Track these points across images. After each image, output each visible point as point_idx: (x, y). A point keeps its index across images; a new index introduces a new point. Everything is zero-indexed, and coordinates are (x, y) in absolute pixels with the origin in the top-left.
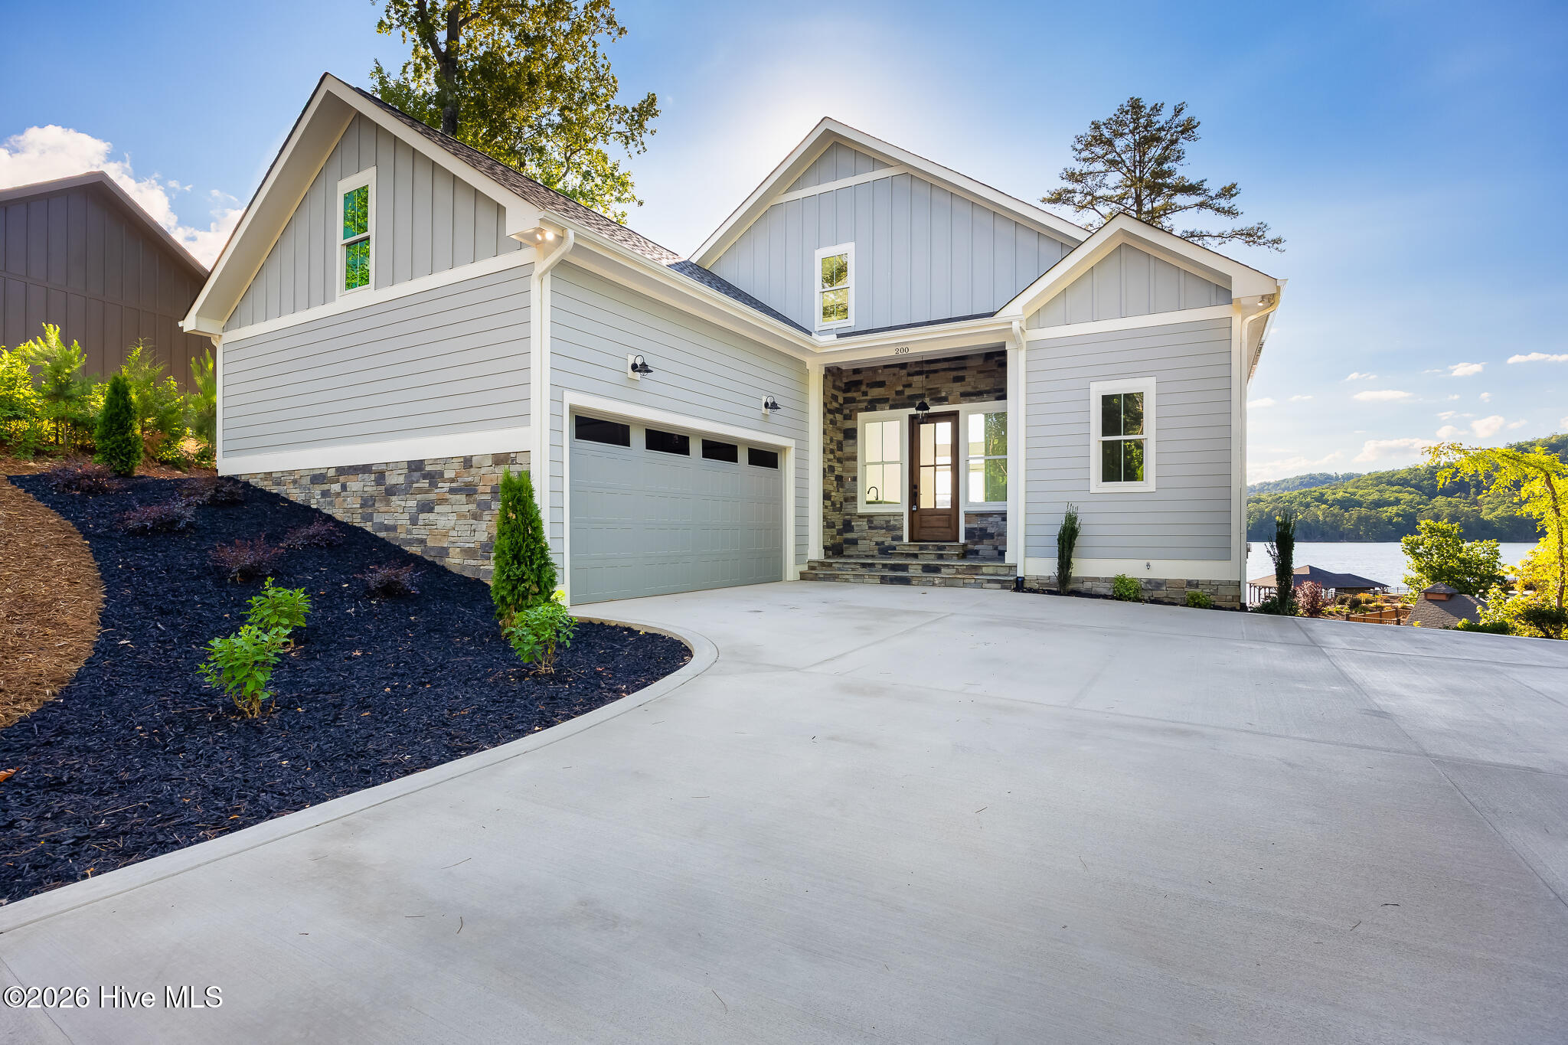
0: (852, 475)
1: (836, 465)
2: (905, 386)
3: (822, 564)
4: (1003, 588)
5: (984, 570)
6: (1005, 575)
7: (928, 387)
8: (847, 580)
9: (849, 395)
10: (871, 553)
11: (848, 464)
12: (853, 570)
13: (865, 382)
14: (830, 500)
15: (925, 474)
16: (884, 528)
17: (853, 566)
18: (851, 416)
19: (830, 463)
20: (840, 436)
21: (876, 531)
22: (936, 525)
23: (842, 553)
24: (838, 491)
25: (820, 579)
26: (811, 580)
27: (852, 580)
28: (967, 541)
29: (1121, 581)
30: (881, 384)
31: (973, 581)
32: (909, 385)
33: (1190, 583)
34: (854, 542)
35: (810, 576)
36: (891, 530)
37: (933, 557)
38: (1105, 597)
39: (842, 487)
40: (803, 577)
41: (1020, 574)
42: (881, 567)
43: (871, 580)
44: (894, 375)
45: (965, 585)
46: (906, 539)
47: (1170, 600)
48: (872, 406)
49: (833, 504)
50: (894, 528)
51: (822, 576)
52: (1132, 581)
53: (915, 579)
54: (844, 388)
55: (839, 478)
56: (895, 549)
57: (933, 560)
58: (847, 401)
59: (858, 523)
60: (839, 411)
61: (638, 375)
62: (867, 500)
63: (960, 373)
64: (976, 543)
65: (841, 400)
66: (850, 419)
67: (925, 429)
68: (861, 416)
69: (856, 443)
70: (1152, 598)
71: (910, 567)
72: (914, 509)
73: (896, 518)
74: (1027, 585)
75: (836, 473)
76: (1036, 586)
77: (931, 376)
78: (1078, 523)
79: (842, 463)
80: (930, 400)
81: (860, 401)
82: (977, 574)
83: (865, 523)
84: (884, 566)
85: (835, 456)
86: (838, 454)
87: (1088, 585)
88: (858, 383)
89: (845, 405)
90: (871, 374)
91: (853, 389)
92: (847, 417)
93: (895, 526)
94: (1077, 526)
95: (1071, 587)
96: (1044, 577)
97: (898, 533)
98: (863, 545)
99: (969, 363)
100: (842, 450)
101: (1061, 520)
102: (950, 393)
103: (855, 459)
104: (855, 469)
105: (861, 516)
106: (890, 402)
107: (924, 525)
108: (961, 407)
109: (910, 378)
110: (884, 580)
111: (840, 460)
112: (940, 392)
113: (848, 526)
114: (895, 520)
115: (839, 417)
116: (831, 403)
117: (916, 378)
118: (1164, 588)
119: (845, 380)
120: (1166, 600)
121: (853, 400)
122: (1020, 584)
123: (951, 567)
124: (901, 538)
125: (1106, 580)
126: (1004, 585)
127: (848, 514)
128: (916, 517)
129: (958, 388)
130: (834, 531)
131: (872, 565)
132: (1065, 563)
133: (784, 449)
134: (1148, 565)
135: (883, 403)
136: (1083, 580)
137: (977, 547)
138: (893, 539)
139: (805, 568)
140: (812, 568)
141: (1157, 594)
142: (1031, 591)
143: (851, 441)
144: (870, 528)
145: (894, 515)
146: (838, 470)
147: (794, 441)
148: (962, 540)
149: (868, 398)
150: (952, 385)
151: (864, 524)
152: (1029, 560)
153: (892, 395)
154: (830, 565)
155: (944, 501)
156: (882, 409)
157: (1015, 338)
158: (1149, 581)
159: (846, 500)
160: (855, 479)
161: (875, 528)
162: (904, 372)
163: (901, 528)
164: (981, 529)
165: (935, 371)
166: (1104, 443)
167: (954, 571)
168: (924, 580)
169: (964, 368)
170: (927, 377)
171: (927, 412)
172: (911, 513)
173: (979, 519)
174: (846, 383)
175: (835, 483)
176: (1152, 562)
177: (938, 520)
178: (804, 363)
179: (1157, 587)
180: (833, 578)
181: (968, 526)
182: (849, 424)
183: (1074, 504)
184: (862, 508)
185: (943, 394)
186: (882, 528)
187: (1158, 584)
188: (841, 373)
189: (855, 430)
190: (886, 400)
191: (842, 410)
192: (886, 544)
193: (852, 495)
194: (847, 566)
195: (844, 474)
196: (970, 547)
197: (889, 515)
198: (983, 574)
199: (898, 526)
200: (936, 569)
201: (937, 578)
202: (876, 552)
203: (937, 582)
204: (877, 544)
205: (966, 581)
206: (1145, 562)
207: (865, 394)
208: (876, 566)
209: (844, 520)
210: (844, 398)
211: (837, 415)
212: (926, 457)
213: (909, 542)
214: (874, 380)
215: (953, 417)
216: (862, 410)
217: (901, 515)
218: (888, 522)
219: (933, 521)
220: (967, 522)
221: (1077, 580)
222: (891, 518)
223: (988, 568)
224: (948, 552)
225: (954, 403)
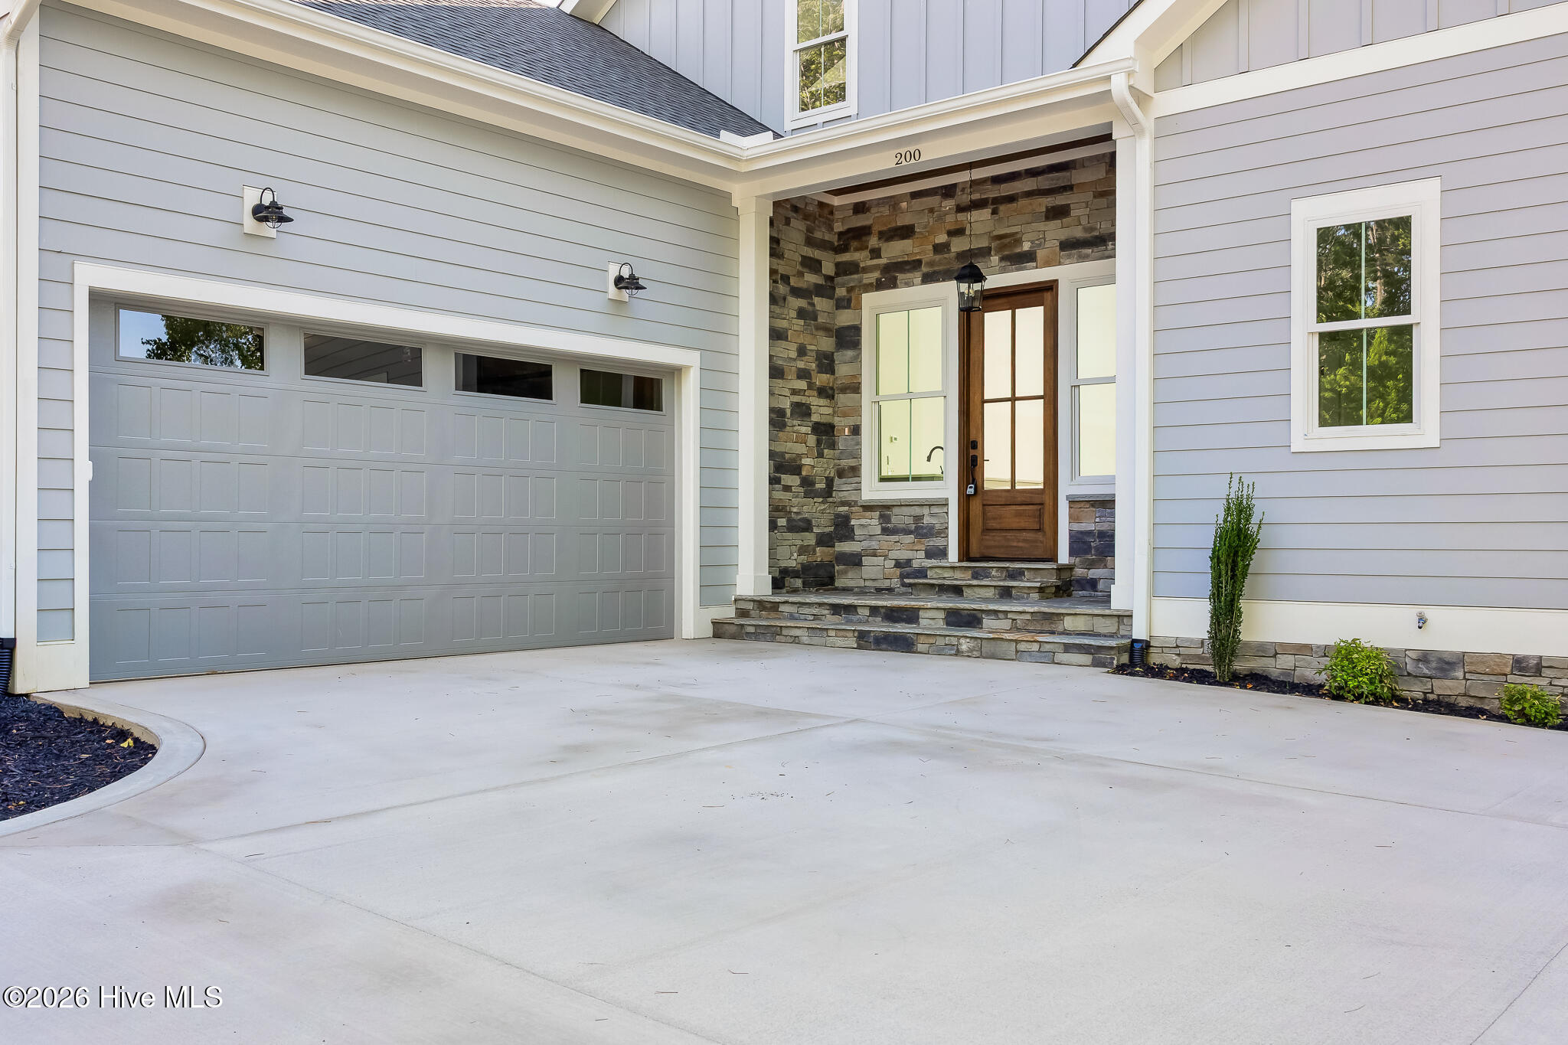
0: (851, 421)
1: (814, 400)
2: (951, 234)
3: (761, 604)
4: (1096, 664)
5: (1069, 623)
6: (1111, 636)
7: (995, 233)
8: (796, 640)
9: (845, 257)
10: (886, 584)
11: (842, 399)
12: (816, 617)
13: (876, 229)
14: (799, 474)
15: (995, 419)
16: (910, 532)
17: (815, 611)
18: (849, 300)
19: (797, 399)
20: (827, 344)
21: (895, 538)
22: (1015, 526)
23: (832, 579)
24: (821, 455)
25: (749, 636)
26: (733, 637)
27: (805, 639)
28: (1073, 560)
29: (1347, 654)
30: (906, 232)
31: (1035, 647)
32: (958, 232)
33: (1520, 664)
34: (854, 561)
35: (733, 629)
36: (925, 536)
37: (990, 593)
38: (1311, 690)
39: (832, 446)
40: (720, 630)
41: (1139, 632)
42: (867, 612)
43: (839, 642)
44: (931, 211)
45: (1019, 656)
46: (953, 555)
47: (1472, 702)
48: (889, 278)
49: (807, 483)
50: (930, 532)
51: (752, 630)
52: (1376, 654)
53: (922, 639)
54: (836, 244)
55: (825, 432)
56: (926, 577)
57: (986, 600)
58: (844, 269)
59: (863, 521)
60: (826, 290)
61: (268, 229)
62: (884, 474)
63: (1060, 200)
64: (1091, 565)
65: (828, 268)
66: (848, 307)
67: (996, 323)
68: (869, 299)
69: (857, 358)
70: (1431, 697)
71: (922, 613)
72: (970, 491)
73: (935, 510)
74: (1155, 658)
75: (815, 418)
76: (1175, 661)
77: (1002, 208)
78: (1255, 520)
79: (832, 397)
80: (1002, 259)
81: (865, 270)
82: (1052, 633)
83: (875, 522)
84: (874, 610)
85: (810, 386)
86: (821, 379)
87: (1286, 662)
88: (862, 233)
89: (838, 280)
90: (887, 213)
91: (854, 244)
92: (844, 304)
93: (931, 528)
94: (1253, 528)
95: (1240, 666)
96: (1191, 640)
97: (938, 542)
98: (874, 569)
99: (1078, 177)
100: (833, 372)
101: (1214, 514)
102: (1040, 243)
103: (856, 389)
104: (857, 411)
105: (868, 508)
106: (925, 269)
107: (993, 524)
108: (1064, 273)
109: (961, 216)
110: (865, 641)
111: (826, 393)
112: (1018, 242)
113: (843, 528)
114: (932, 515)
115: (821, 304)
116: (801, 274)
117: (973, 216)
118: (1460, 674)
119: (838, 227)
120: (1463, 702)
121: (852, 268)
122: (1137, 654)
123: (1001, 616)
124: (943, 553)
125: (1325, 651)
126: (1098, 657)
127: (844, 503)
128: (976, 506)
129: (1056, 231)
130: (810, 539)
131: (851, 609)
132: (1226, 612)
133: (675, 372)
134: (1422, 621)
135: (909, 271)
136: (1275, 650)
137: (1093, 573)
138: (929, 555)
139: (728, 613)
140: (742, 613)
141: (1444, 687)
142: (1159, 672)
143: (850, 353)
144: (886, 531)
145: (930, 504)
146: (821, 410)
147: (697, 354)
148: (1064, 557)
149: (883, 261)
150: (1042, 226)
151: (873, 522)
152: (1159, 604)
153: (928, 255)
154: (775, 607)
155: (1031, 475)
156: (908, 284)
158: (1424, 657)
159: (841, 474)
160: (856, 430)
161: (894, 531)
162: (949, 204)
163: (943, 532)
164: (1100, 534)
165: (1011, 199)
166: (1325, 338)
167: (1006, 624)
168: (941, 642)
169: (1069, 188)
170: (994, 212)
171: (977, 286)
172: (965, 500)
173: (1095, 510)
174: (840, 234)
175: (812, 440)
176: (1430, 613)
177: (1018, 514)
178: (727, 197)
179: (1442, 670)
180: (771, 634)
181: (1076, 527)
182: (844, 318)
183: (1246, 480)
184: (871, 490)
185: (1026, 246)
186: (907, 532)
187: (1445, 664)
188: (832, 213)
189: (857, 330)
190: (916, 265)
191: (833, 288)
192: (916, 564)
193: (852, 462)
194: (806, 610)
195: (837, 421)
196: (1079, 572)
197: (921, 504)
198: (1066, 633)
199: (937, 527)
200: (970, 620)
201: (965, 639)
202: (895, 583)
203: (964, 647)
204: (898, 564)
205: (1022, 647)
206: (1414, 611)
207: (876, 253)
208: (860, 610)
209: (838, 516)
210: (837, 265)
211: (816, 300)
212: (995, 382)
213: (960, 561)
214: (894, 225)
215: (1042, 294)
216: (869, 288)
217: (945, 504)
218: (918, 518)
219: (1009, 517)
220: (1073, 518)
221: (1263, 650)
222: (926, 511)
223: (1077, 617)
224: (1022, 584)
225: (1048, 263)
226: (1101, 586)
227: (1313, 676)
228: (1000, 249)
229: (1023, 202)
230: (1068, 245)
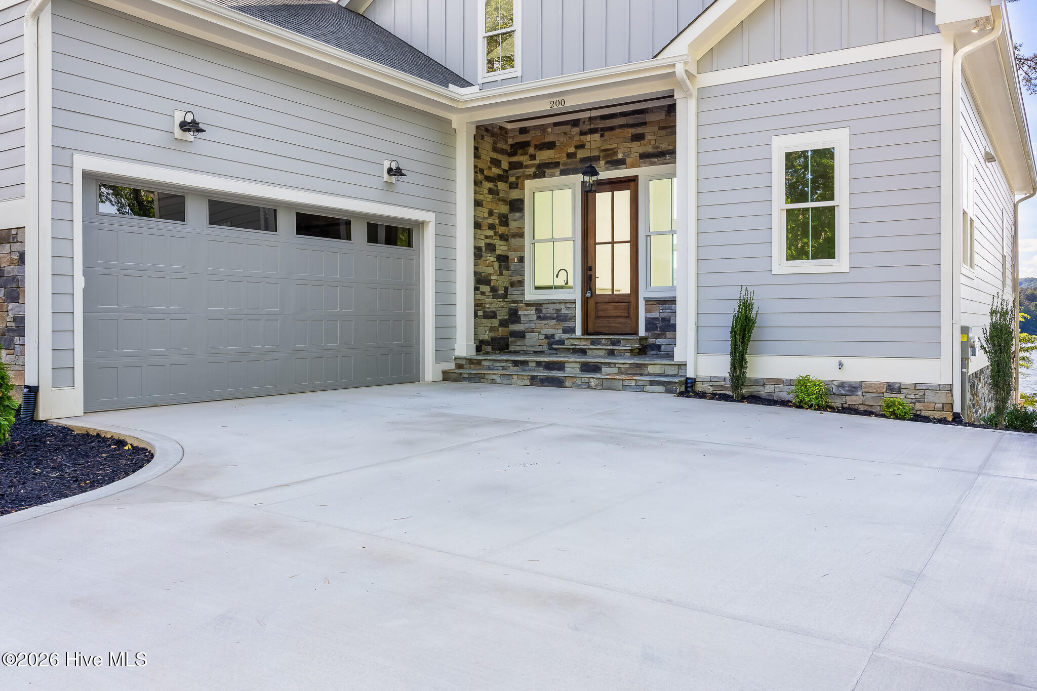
0: (519, 254)
1: (497, 242)
2: (577, 147)
3: (470, 361)
4: (668, 391)
5: (651, 369)
6: (675, 376)
7: (603, 148)
8: (493, 382)
9: (515, 159)
10: (540, 348)
11: (513, 241)
12: (504, 368)
13: (533, 143)
14: (489, 285)
15: (602, 254)
16: (554, 319)
17: (503, 364)
18: (517, 184)
19: (488, 241)
20: (504, 209)
21: (545, 322)
22: (614, 315)
23: (507, 346)
24: (501, 274)
25: (465, 379)
26: (455, 380)
27: (499, 381)
28: (647, 334)
29: (803, 383)
30: (551, 146)
31: (633, 383)
32: (581, 146)
33: (890, 387)
34: (521, 335)
35: (454, 376)
36: (562, 321)
37: (602, 353)
38: (784, 403)
39: (508, 268)
40: (447, 376)
41: (690, 374)
42: (534, 365)
43: (520, 382)
44: (565, 134)
45: (624, 388)
46: (579, 332)
47: (866, 408)
48: (541, 172)
49: (494, 290)
50: (565, 318)
51: (466, 376)
52: (818, 384)
53: (568, 379)
54: (509, 151)
55: (503, 260)
56: (564, 344)
57: (601, 357)
58: (514, 166)
59: (526, 312)
60: (503, 178)
61: (189, 136)
62: (537, 284)
63: (639, 130)
64: (657, 337)
65: (505, 165)
66: (516, 188)
67: (602, 199)
68: (529, 184)
69: (522, 218)
70: (845, 406)
71: (566, 365)
72: (589, 295)
73: (568, 306)
74: (699, 388)
75: (498, 252)
76: (709, 389)
77: (606, 134)
78: (754, 311)
79: (507, 240)
80: (606, 163)
81: (527, 167)
82: (642, 375)
83: (533, 313)
84: (539, 364)
85: (496, 233)
86: (501, 230)
87: (769, 388)
88: (524, 145)
89: (511, 172)
90: (540, 134)
91: (520, 152)
92: (514, 186)
93: (566, 316)
94: (753, 315)
95: (746, 391)
96: (719, 378)
97: (570, 324)
98: (532, 339)
99: (649, 118)
100: (508, 226)
101: (733, 308)
102: (628, 154)
103: (521, 235)
104: (522, 248)
105: (529, 304)
106: (561, 167)
107: (601, 314)
108: (641, 171)
109: (583, 138)
110: (535, 381)
111: (503, 238)
112: (616, 153)
113: (514, 316)
114: (566, 309)
115: (501, 186)
116: (490, 168)
117: (588, 137)
118: (860, 393)
119: (511, 141)
120: (862, 408)
121: (519, 165)
122: (689, 386)
123: (612, 365)
124: (572, 330)
125: (790, 382)
126: (669, 388)
127: (514, 302)
128: (591, 303)
129: (637, 148)
130: (495, 323)
131: (525, 363)
132: (738, 362)
133: (421, 224)
134: (841, 365)
135: (552, 168)
136: (764, 382)
137: (659, 341)
138: (565, 331)
139: (451, 366)
140: (459, 366)
141: (851, 400)
142: (702, 395)
143: (518, 215)
144: (539, 318)
145: (566, 302)
146: (501, 248)
147: (433, 214)
148: (642, 332)
149: (537, 162)
150: (629, 145)
151: (532, 313)
152: (700, 357)
153: (563, 159)
154: (479, 362)
155: (623, 287)
156: (552, 175)
157: (681, 84)
158: (842, 384)
159: (512, 284)
160: (521, 260)
161: (544, 318)
162: (575, 130)
163: (573, 318)
164: (663, 319)
165: (612, 129)
166: (789, 212)
167: (615, 370)
168: (579, 381)
169: (644, 124)
170: (602, 136)
171: (594, 178)
172: (585, 301)
173: (662, 306)
174: (512, 146)
175: (496, 265)
176: (845, 361)
177: (616, 308)
178: (449, 122)
179: (851, 391)
180: (478, 378)
181: (649, 315)
182: (514, 194)
183: (750, 289)
184: (530, 295)
185: (620, 156)
186: (552, 318)
187: (853, 388)
188: (506, 133)
189: (522, 201)
190: (556, 164)
191: (508, 177)
192: (557, 337)
193: (519, 278)
194: (498, 364)
195: (510, 254)
196: (651, 341)
197: (560, 302)
198: (649, 375)
199: (570, 315)
200: (595, 368)
201: (593, 379)
202: (545, 348)
203: (593, 384)
204: (547, 337)
205: (626, 383)
206: (837, 360)
207: (533, 157)
208: (530, 364)
209: (510, 309)
210: (510, 163)
211: (499, 183)
212: (602, 233)
213: (582, 335)
214: (543, 141)
215: (629, 183)
216: (528, 177)
217: (573, 302)
218: (558, 311)
219: (611, 310)
220: (647, 310)
221: (757, 382)
222: (563, 306)
223: (655, 366)
224: (621, 348)
225: (633, 166)
226: (663, 348)
227: (785, 396)
228: (605, 157)
229: (618, 131)
230: (644, 156)
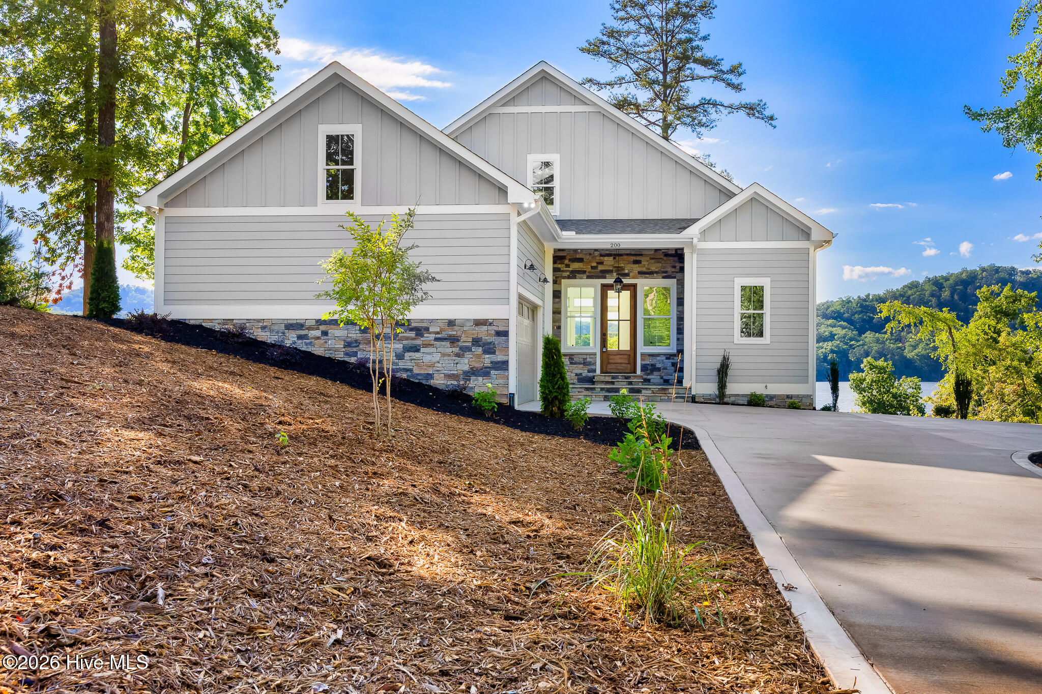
0: (557, 324)
2: (598, 263)
6: (684, 394)
7: (615, 265)
9: (557, 266)
11: (554, 316)
13: (568, 257)
15: (612, 326)
16: (581, 364)
18: (558, 282)
21: (576, 366)
22: (619, 362)
28: (642, 373)
29: (753, 395)
30: (580, 260)
32: (601, 263)
33: (788, 397)
36: (587, 365)
38: (744, 405)
41: (693, 393)
46: (598, 372)
47: (777, 405)
48: (573, 275)
50: (590, 364)
52: (759, 395)
56: (594, 378)
57: (629, 385)
59: (565, 360)
61: (526, 271)
62: (568, 343)
63: (638, 258)
64: (648, 374)
66: (557, 284)
67: (612, 295)
68: (566, 282)
69: (561, 301)
70: (768, 405)
72: (605, 350)
73: (591, 356)
74: (697, 400)
76: (704, 400)
77: (617, 257)
78: (729, 361)
80: (617, 274)
81: (563, 271)
82: (667, 393)
83: (568, 360)
84: (599, 389)
87: (736, 398)
88: (563, 258)
90: (574, 253)
91: (560, 262)
92: (554, 283)
93: (590, 362)
94: (729, 363)
95: (725, 399)
96: (707, 395)
97: (593, 367)
102: (630, 270)
103: (560, 313)
104: (560, 321)
105: (565, 355)
106: (587, 274)
107: (610, 361)
108: (638, 281)
109: (602, 258)
112: (623, 269)
114: (590, 358)
117: (606, 258)
118: (774, 400)
121: (559, 270)
122: (694, 398)
124: (594, 371)
125: (743, 396)
128: (605, 356)
129: (637, 268)
131: (591, 389)
134: (766, 387)
135: (581, 274)
136: (733, 395)
137: (649, 377)
138: (589, 371)
141: (771, 403)
142: (700, 402)
143: (557, 300)
144: (571, 363)
145: (590, 354)
147: (541, 300)
148: (639, 372)
149: (570, 269)
150: (632, 266)
152: (699, 385)
153: (588, 269)
155: (625, 346)
156: (581, 278)
158: (767, 396)
160: (560, 328)
161: (575, 363)
162: (597, 254)
163: (595, 364)
164: (652, 365)
165: (621, 255)
166: (742, 314)
170: (614, 258)
172: (602, 352)
173: (651, 358)
176: (768, 385)
177: (620, 358)
179: (771, 399)
181: (643, 363)
182: (556, 288)
183: (727, 351)
184: (565, 349)
185: (626, 271)
187: (772, 397)
189: (560, 292)
190: (584, 272)
197: (586, 354)
198: (671, 393)
199: (593, 362)
200: (638, 391)
202: (576, 381)
204: (577, 375)
206: (765, 385)
207: (568, 266)
212: (612, 314)
213: (600, 373)
214: (575, 258)
215: (633, 287)
216: (564, 278)
217: (595, 354)
218: (584, 359)
219: (618, 359)
220: (642, 360)
222: (588, 357)
225: (633, 278)
226: (652, 381)
227: (742, 402)
228: (616, 271)
229: (625, 257)
230: (640, 273)
